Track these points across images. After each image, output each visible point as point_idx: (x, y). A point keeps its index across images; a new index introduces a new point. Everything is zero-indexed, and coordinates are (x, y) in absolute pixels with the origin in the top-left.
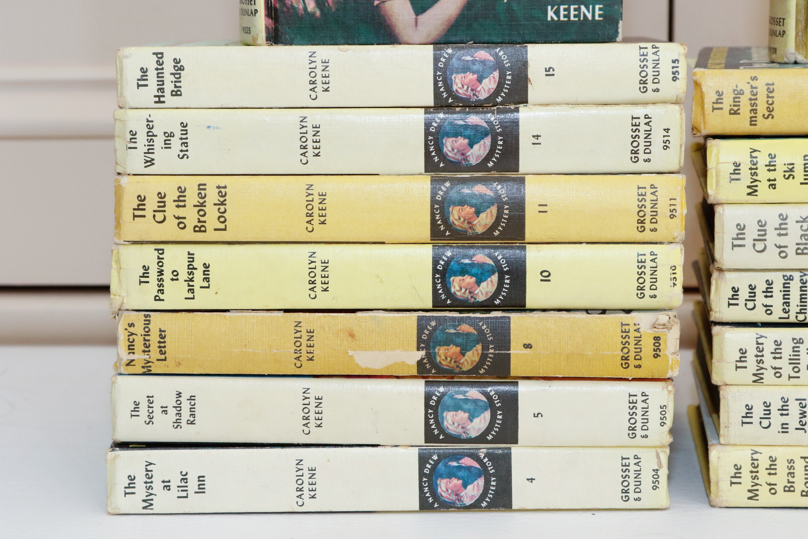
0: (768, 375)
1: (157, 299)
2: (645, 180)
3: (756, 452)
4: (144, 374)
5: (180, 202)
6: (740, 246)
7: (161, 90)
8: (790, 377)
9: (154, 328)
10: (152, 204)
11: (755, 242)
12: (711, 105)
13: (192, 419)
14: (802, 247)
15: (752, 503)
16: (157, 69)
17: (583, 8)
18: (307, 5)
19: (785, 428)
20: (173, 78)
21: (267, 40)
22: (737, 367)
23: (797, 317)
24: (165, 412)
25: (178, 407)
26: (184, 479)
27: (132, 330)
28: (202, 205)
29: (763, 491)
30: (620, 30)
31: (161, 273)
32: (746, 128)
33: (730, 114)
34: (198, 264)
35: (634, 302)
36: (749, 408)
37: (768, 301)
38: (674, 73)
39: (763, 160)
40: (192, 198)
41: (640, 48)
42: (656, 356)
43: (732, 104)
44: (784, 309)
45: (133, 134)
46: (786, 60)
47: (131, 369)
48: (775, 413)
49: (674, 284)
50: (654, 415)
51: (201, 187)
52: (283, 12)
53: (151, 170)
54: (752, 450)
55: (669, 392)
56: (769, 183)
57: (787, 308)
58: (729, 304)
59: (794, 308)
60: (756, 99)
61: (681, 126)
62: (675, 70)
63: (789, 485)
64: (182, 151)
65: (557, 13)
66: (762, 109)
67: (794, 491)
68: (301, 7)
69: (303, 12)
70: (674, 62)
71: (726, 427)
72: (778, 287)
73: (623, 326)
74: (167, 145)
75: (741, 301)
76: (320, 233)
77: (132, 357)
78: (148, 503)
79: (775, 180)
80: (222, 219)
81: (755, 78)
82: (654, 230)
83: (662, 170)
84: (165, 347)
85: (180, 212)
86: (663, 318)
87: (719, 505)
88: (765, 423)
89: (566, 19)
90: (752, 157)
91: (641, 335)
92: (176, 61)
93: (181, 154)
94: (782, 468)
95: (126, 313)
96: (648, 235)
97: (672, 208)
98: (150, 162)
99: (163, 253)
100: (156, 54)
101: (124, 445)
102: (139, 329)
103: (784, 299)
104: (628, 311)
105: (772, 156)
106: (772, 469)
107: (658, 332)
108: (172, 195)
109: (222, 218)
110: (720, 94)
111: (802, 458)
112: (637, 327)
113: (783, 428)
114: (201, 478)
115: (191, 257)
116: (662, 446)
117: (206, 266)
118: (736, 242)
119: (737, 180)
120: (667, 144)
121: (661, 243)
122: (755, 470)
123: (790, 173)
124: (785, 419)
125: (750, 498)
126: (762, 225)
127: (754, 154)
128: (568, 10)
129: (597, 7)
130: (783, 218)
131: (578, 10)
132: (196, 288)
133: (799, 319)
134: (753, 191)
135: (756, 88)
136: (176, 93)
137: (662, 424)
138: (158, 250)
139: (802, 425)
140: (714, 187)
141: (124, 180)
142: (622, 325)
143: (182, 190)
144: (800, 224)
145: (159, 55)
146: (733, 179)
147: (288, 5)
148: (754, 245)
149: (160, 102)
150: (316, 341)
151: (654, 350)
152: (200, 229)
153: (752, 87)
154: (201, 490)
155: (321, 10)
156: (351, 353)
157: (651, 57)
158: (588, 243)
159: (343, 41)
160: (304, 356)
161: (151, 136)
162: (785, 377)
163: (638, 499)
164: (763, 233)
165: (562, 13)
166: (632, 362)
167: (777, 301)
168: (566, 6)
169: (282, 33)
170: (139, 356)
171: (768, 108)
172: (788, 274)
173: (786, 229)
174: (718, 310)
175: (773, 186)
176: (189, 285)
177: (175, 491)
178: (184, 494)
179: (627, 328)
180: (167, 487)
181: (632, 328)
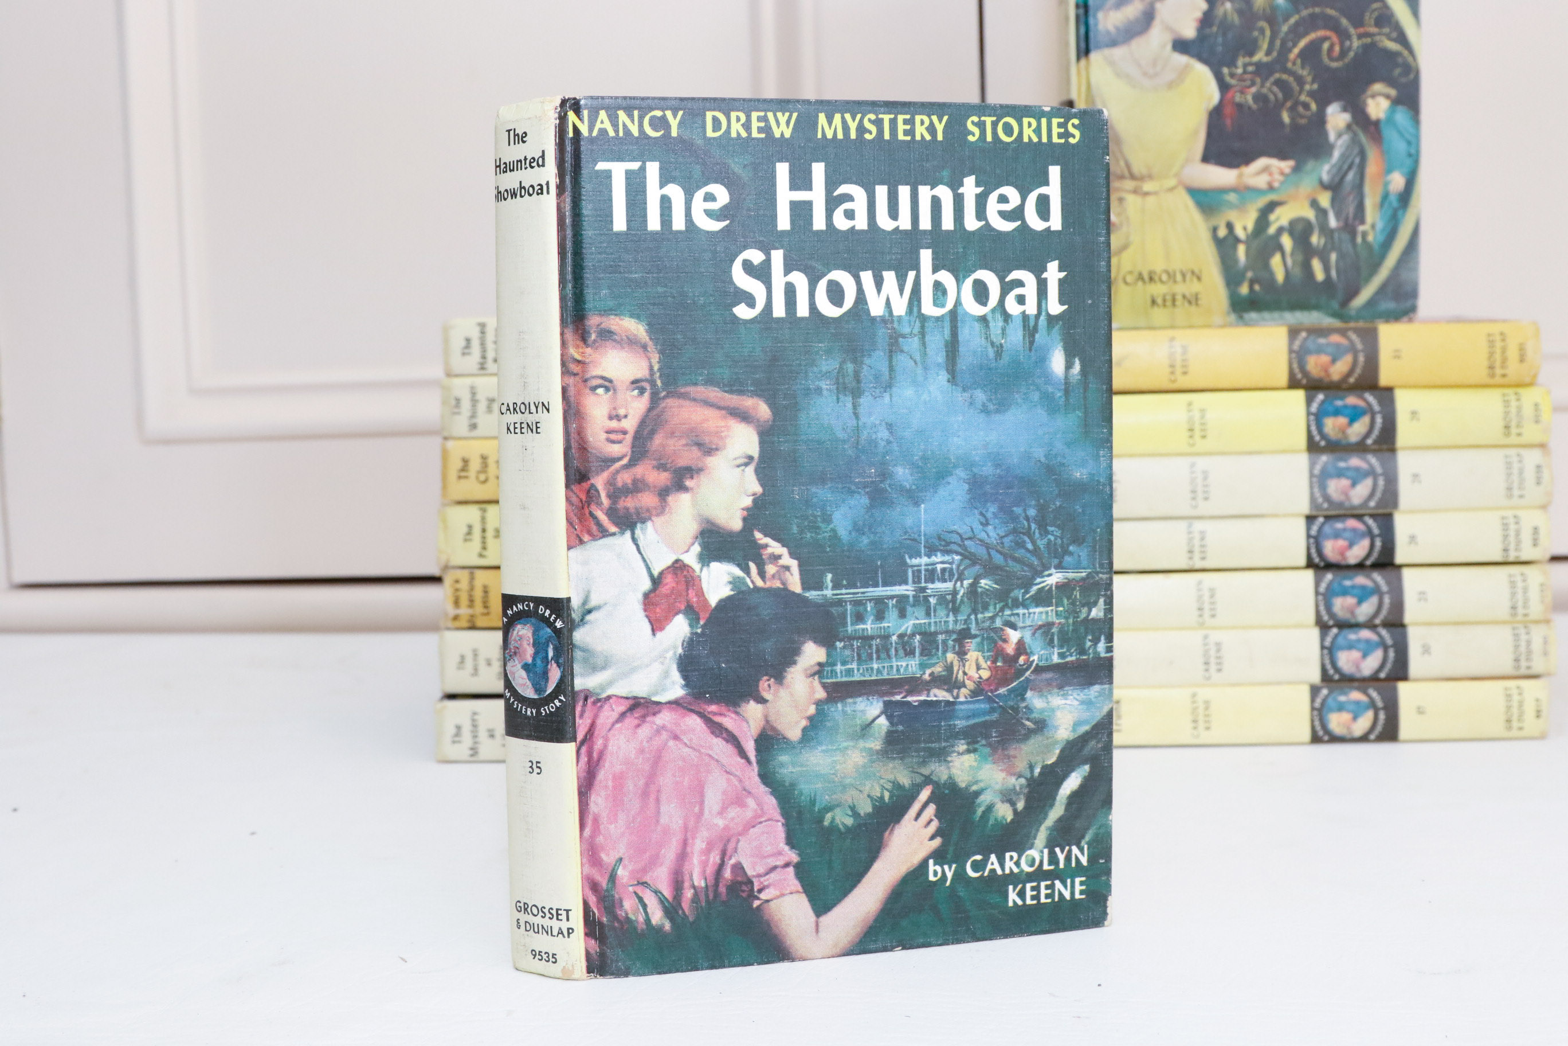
17: (1058, 884)
18: (650, 915)
21: (588, 972)
30: (1110, 908)
52: (614, 929)
65: (1022, 894)
68: (641, 918)
69: (644, 927)
89: (1035, 902)
128: (1036, 889)
129: (1078, 880)
131: (1051, 887)
147: (620, 918)
155: (672, 920)
159: (706, 965)
165: (1029, 893)
168: (1034, 884)
169: (612, 961)
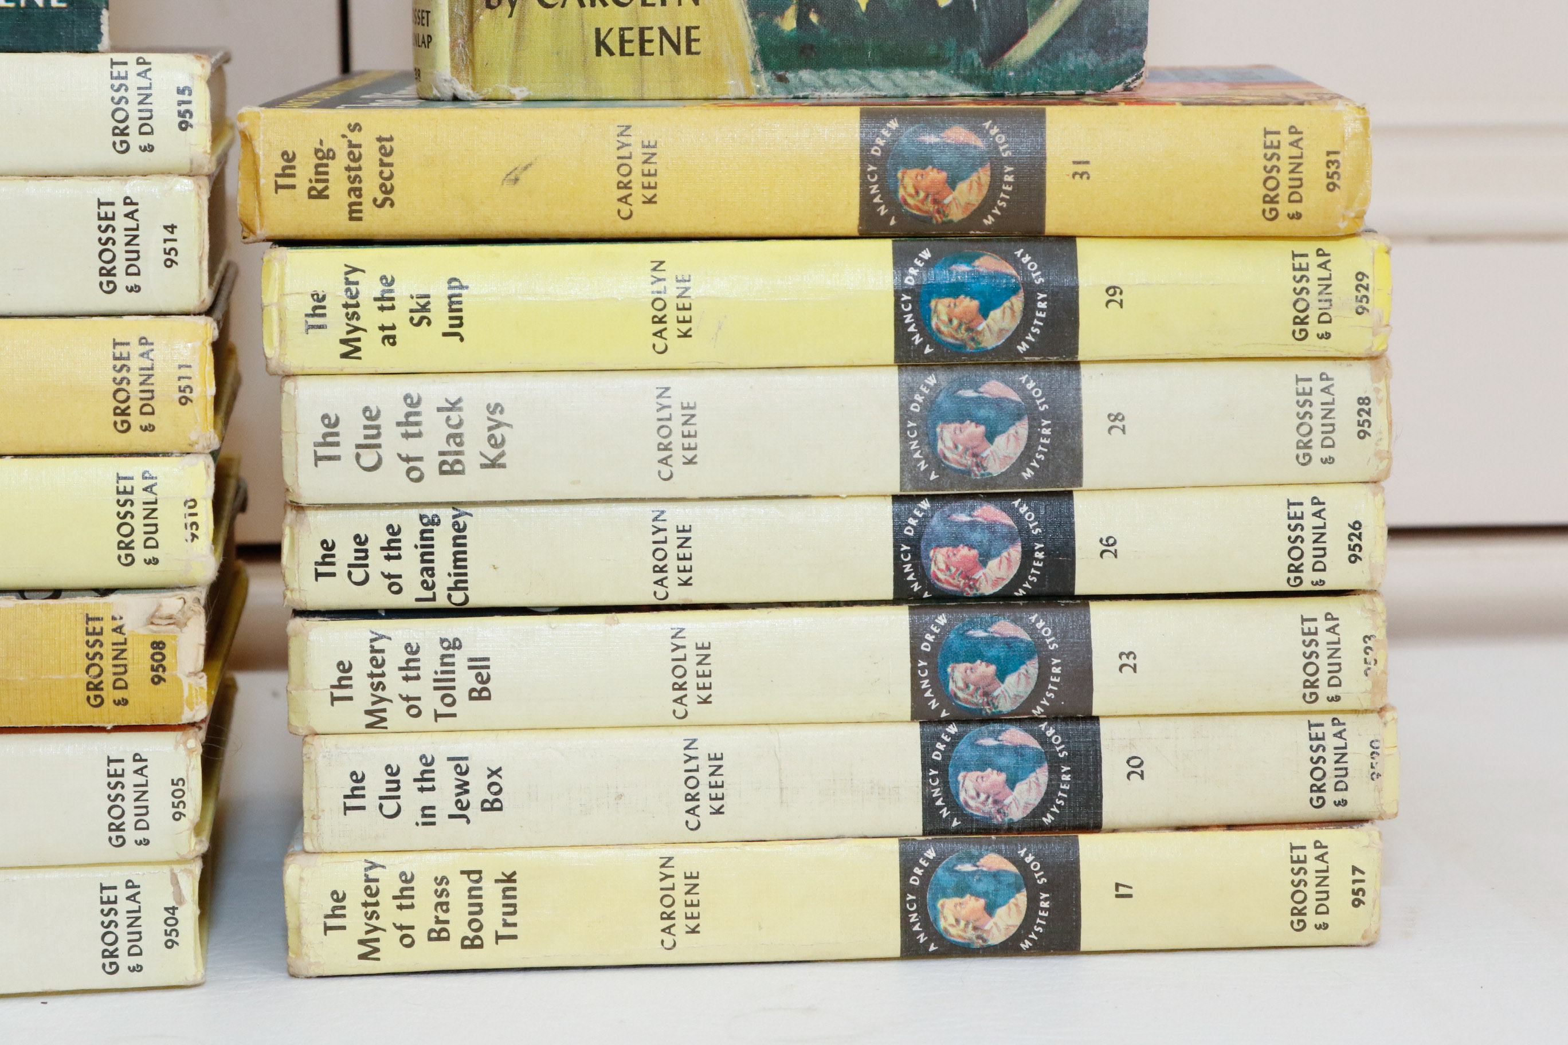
0: (396, 713)
2: (129, 329)
3: (374, 866)
6: (329, 458)
8: (437, 716)
11: (360, 451)
12: (272, 178)
14: (450, 459)
15: (368, 966)
19: (428, 816)
22: (334, 699)
23: (449, 597)
29: (389, 941)
30: (105, 29)
32: (342, 225)
33: (311, 197)
35: (114, 574)
36: (358, 779)
37: (393, 567)
38: (181, 114)
39: (369, 288)
41: (113, 63)
42: (157, 680)
43: (313, 177)
44: (424, 582)
46: (435, 93)
48: (408, 788)
49: (194, 536)
50: (160, 800)
54: (366, 861)
55: (190, 751)
56: (382, 334)
57: (430, 580)
58: (318, 575)
59: (443, 580)
60: (359, 169)
61: (200, 220)
62: (183, 107)
63: (438, 927)
66: (371, 187)
67: (447, 939)
70: (180, 91)
71: (313, 818)
72: (409, 539)
73: (90, 623)
75: (341, 568)
79: (393, 328)
81: (356, 127)
82: (149, 428)
83: (164, 308)
86: (171, 603)
87: (305, 973)
88: (390, 807)
90: (348, 282)
91: (126, 639)
94: (424, 895)
96: (136, 439)
97: (184, 383)
103: (423, 561)
104: (104, 592)
105: (388, 282)
106: (405, 898)
107: (162, 632)
110: (289, 158)
111: (463, 872)
112: (119, 623)
113: (424, 816)
116: (182, 861)
118: (323, 451)
119: (320, 327)
120: (172, 256)
121: (166, 454)
122: (373, 900)
123: (421, 316)
124: (427, 799)
125: (363, 957)
126: (371, 415)
127: (352, 277)
130: (413, 402)
133: (454, 600)
134: (351, 349)
135: (359, 146)
137: (177, 817)
139: (461, 809)
140: (276, 343)
142: (89, 619)
144: (446, 414)
146: (313, 327)
148: (358, 457)
151: (153, 669)
153: (351, 145)
157: (134, 82)
158: (16, 456)
162: (428, 715)
163: (138, 968)
164: (374, 432)
166: (109, 693)
167: (409, 566)
171: (383, 185)
172: (429, 512)
173: (417, 424)
174: (296, 586)
175: (390, 340)
179: (97, 625)
181: (108, 625)
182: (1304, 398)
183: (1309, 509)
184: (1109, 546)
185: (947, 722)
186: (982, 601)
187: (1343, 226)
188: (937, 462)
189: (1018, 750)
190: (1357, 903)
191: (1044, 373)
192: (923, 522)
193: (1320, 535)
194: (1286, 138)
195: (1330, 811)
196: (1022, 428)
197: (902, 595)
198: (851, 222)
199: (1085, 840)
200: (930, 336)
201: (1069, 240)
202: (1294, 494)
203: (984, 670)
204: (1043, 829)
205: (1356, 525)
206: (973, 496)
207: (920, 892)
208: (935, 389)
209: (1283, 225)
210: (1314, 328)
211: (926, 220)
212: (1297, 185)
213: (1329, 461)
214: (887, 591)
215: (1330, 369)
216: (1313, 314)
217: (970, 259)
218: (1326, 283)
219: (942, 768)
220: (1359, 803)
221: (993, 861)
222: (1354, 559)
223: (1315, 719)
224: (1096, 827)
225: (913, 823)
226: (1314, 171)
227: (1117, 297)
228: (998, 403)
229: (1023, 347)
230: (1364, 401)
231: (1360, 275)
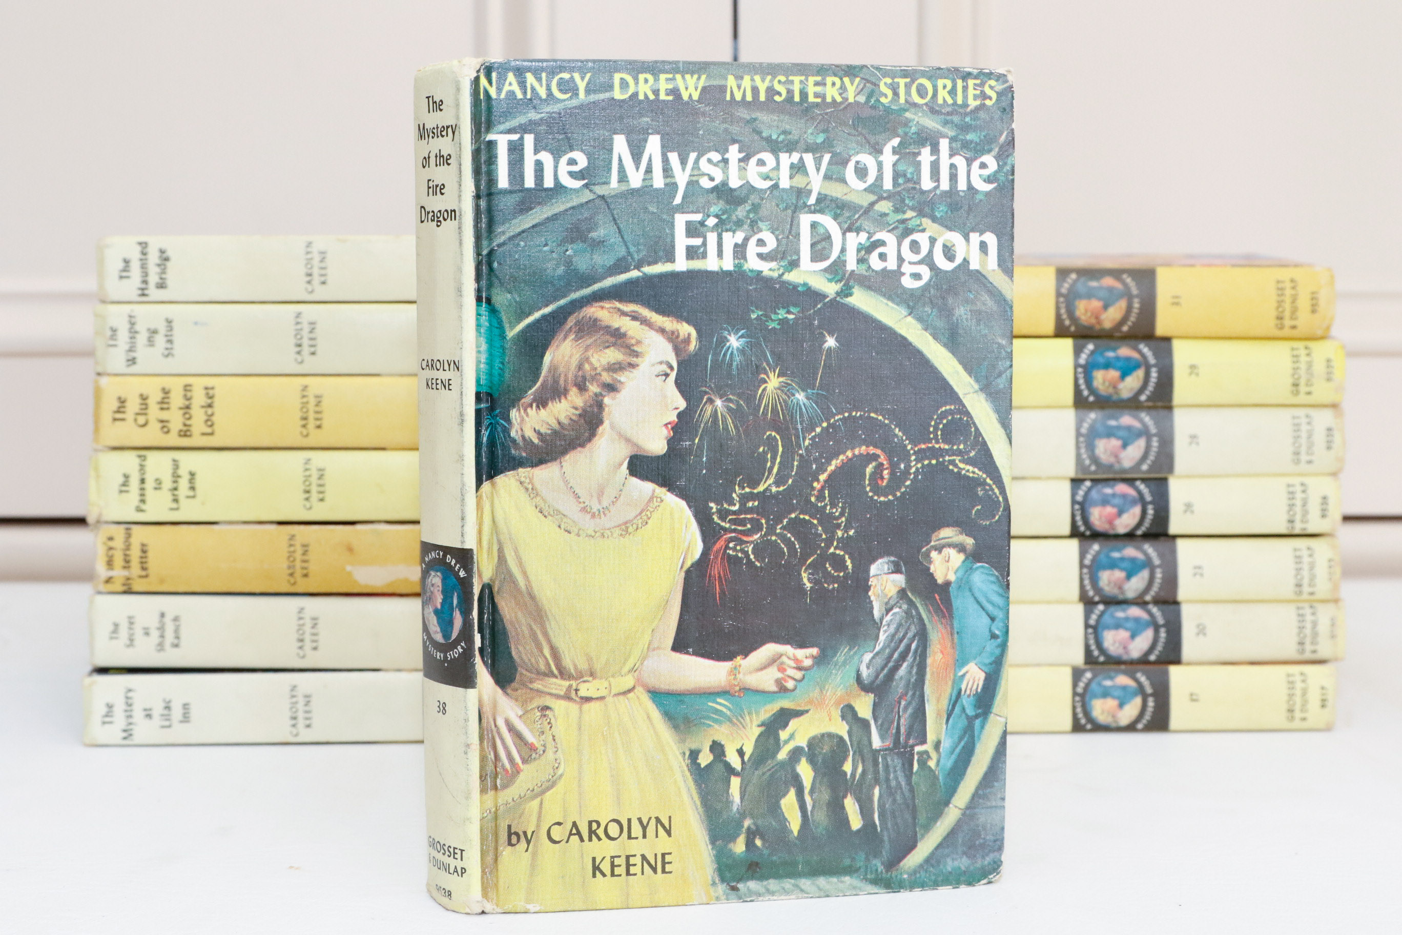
1: (139, 510)
4: (125, 592)
5: (164, 404)
7: (145, 282)
9: (136, 542)
10: (133, 406)
13: (176, 641)
16: (141, 260)
20: (158, 270)
24: (147, 634)
25: (162, 629)
26: (168, 708)
27: (111, 544)
28: (188, 407)
31: (143, 481)
34: (183, 472)
40: (177, 400)
45: (114, 331)
47: (110, 587)
51: (187, 388)
53: (134, 369)
64: (167, 349)
74: (151, 342)
76: (316, 438)
77: (111, 573)
78: (128, 733)
80: (209, 423)
84: (146, 562)
85: (164, 415)
92: (162, 252)
93: (166, 352)
95: (105, 527)
98: (132, 361)
99: (144, 460)
100: (140, 244)
101: (103, 671)
102: (119, 543)
108: (155, 398)
109: (209, 421)
114: (186, 706)
115: (176, 464)
117: (192, 474)
132: (182, 498)
136: (161, 286)
138: (140, 456)
141: (104, 381)
143: (166, 392)
145: (144, 245)
149: (143, 295)
150: (311, 556)
152: (185, 433)
154: (186, 718)
156: (349, 568)
160: (299, 573)
161: (133, 333)
170: (119, 573)
176: (174, 495)
177: (157, 721)
178: (167, 723)
180: (149, 716)
182: (1297, 427)
183: (1299, 489)
184: (1188, 507)
185: (1097, 603)
186: (1117, 537)
187: (1319, 333)
188: (1095, 460)
189: (1137, 620)
190: (1323, 706)
191: (1154, 413)
192: (1087, 494)
193: (1305, 504)
194: (1288, 285)
195: (1308, 656)
196: (1141, 443)
197: (1075, 533)
198: (1050, 328)
199: (1173, 670)
200: (1092, 391)
201: (1167, 340)
202: (1291, 480)
203: (1119, 574)
204: (1148, 663)
205: (1325, 498)
206: (1114, 480)
207: (1082, 696)
208: (1095, 421)
209: (1287, 332)
210: (1303, 389)
211: (1090, 328)
212: (1294, 310)
213: (1310, 462)
214: (1067, 530)
215: (1311, 412)
216: (1303, 382)
217: (1114, 349)
218: (1310, 365)
219: (1095, 628)
220: (1324, 650)
221: (1123, 680)
222: (1323, 516)
223: (1300, 605)
224: (1177, 661)
225: (1079, 658)
226: (1304, 303)
227: (1196, 371)
228: (1129, 428)
229: (1143, 398)
230: (1329, 429)
231: (1329, 361)
